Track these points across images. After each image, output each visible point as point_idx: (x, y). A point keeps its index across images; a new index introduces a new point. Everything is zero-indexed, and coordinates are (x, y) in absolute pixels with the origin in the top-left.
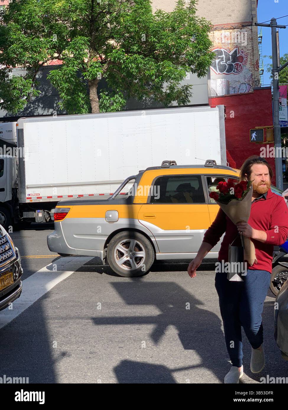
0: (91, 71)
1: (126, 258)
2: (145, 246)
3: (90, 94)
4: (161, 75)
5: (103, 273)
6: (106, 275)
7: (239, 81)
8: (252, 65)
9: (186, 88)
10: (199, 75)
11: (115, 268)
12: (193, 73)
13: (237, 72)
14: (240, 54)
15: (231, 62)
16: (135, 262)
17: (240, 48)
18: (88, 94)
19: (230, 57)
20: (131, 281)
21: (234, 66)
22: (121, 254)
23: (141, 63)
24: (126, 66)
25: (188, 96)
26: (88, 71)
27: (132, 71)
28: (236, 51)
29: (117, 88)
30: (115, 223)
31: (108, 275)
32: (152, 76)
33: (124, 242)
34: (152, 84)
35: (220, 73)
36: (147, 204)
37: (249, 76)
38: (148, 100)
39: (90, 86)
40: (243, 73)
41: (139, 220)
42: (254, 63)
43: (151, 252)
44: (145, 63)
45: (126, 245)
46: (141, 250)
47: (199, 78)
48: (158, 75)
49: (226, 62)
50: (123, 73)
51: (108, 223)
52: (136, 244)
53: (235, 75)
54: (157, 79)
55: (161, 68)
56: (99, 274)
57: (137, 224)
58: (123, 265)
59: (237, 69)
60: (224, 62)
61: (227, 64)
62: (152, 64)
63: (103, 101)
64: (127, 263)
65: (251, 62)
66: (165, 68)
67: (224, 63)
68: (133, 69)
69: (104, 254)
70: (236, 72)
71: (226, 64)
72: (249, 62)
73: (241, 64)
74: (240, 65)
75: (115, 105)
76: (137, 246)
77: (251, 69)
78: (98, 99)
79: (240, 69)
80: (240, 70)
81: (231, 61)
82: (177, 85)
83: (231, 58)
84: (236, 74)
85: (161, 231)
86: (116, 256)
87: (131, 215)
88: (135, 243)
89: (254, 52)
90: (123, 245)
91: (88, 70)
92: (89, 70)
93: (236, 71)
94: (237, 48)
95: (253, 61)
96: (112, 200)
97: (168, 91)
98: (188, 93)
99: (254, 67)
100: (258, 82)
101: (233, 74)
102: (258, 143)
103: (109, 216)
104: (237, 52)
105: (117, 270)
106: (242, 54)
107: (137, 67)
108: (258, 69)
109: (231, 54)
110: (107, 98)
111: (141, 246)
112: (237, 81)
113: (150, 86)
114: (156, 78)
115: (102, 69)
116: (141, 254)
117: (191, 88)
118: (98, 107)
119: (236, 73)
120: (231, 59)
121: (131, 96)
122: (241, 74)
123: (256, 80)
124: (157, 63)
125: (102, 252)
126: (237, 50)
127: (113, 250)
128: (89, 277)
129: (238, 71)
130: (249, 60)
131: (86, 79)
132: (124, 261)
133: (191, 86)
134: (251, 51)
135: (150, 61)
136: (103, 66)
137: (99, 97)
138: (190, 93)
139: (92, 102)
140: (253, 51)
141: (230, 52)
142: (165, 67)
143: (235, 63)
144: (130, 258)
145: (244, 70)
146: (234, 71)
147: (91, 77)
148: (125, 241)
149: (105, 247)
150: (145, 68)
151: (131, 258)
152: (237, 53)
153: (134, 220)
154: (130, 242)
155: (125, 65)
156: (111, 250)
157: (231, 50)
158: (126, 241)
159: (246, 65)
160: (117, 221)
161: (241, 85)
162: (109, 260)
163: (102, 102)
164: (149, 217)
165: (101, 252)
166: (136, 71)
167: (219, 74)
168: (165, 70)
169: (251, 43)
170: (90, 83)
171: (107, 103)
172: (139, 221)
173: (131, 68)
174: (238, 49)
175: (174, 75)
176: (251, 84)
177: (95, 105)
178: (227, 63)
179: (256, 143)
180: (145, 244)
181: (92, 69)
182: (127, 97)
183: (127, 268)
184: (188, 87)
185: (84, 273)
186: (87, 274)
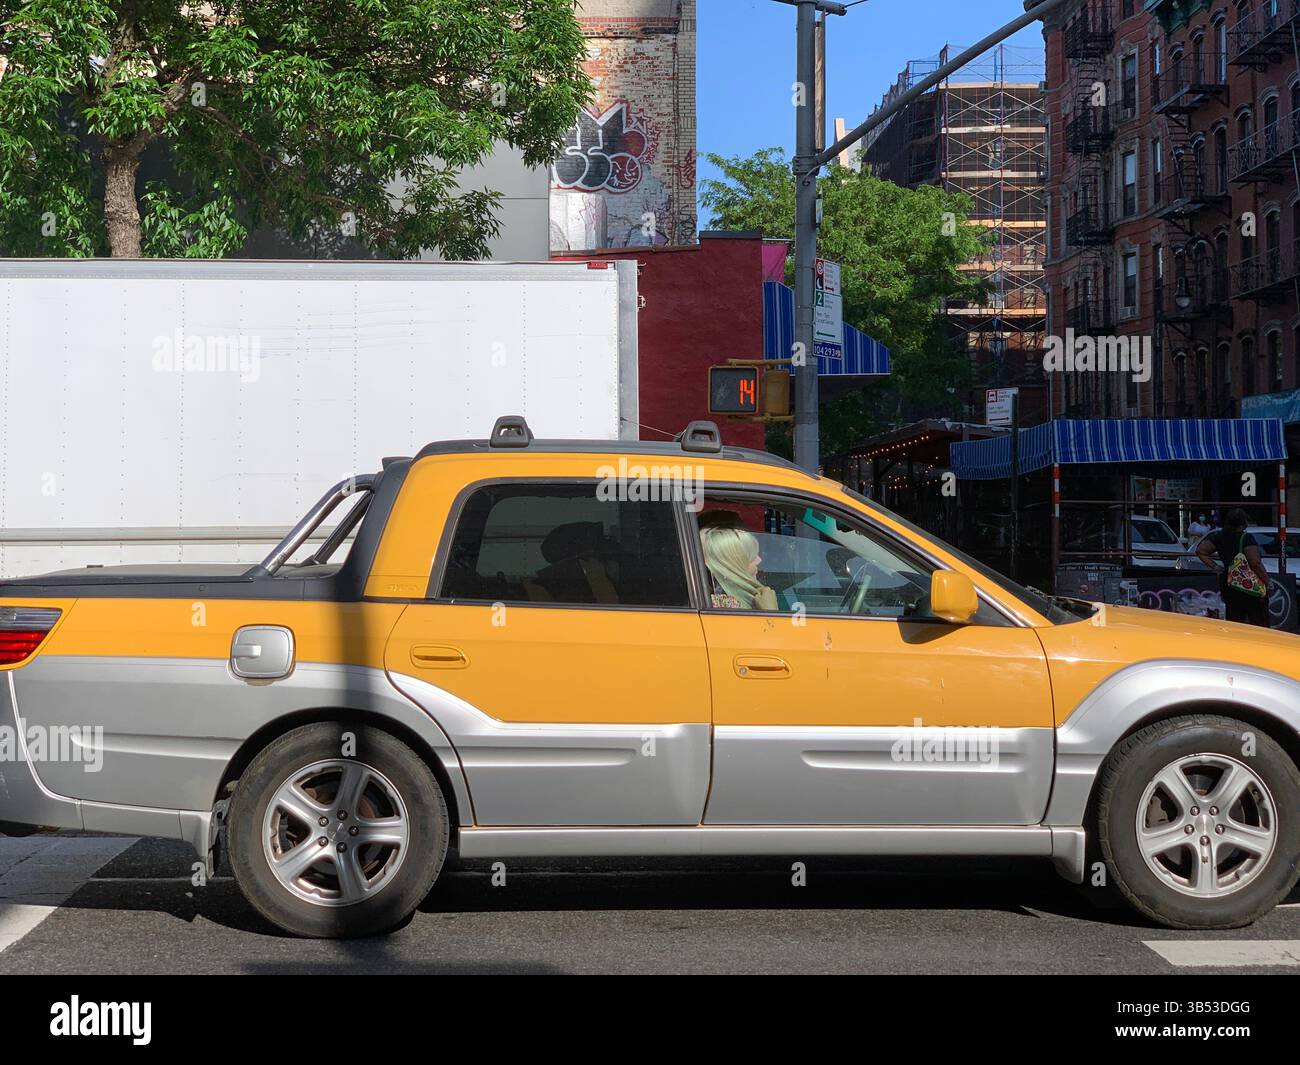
0: (119, 105)
1: (318, 847)
2: (413, 795)
3: (108, 193)
4: (395, 140)
5: (199, 916)
6: (215, 926)
7: (625, 219)
8: (673, 166)
9: (479, 202)
10: (530, 158)
11: (264, 894)
12: (514, 145)
13: (619, 187)
14: (632, 126)
15: (601, 151)
16: (358, 869)
17: (632, 105)
18: (97, 195)
19: (600, 132)
20: (342, 957)
21: (611, 166)
22: (294, 831)
23: (319, 89)
24: (257, 96)
25: (485, 233)
26: (106, 104)
27: (282, 115)
28: (618, 115)
29: (213, 179)
30: (276, 683)
31: (224, 927)
32: (361, 140)
33: (311, 773)
34: (343, 183)
35: (562, 185)
36: (427, 601)
37: (660, 201)
38: (326, 240)
39: (107, 162)
40: (641, 192)
41: (390, 673)
42: (679, 162)
43: (439, 821)
44: (337, 88)
45: (323, 786)
46: (387, 809)
47: (531, 167)
48: (384, 138)
49: (584, 150)
50: (241, 124)
51: (242, 682)
52: (370, 783)
53: (615, 196)
54: (379, 153)
55: (395, 113)
56: (176, 919)
57: (379, 693)
58: (302, 882)
59: (621, 176)
60: (579, 147)
61: (587, 155)
62: (363, 94)
63: (156, 224)
64: (320, 874)
65: (669, 157)
66: (412, 112)
67: (577, 151)
68: (284, 109)
69: (212, 828)
70: (616, 187)
71: (585, 157)
72: (661, 157)
73: (635, 159)
74: (633, 164)
75: (202, 243)
76: (374, 791)
77: (667, 179)
78: (136, 216)
79: (632, 177)
80: (631, 181)
81: (601, 148)
82: (445, 187)
83: (600, 135)
84: (618, 193)
85: (490, 727)
86: (273, 837)
87: (354, 651)
88: (364, 778)
89: (681, 123)
90: (304, 787)
91: (105, 99)
92: (109, 101)
93: (616, 182)
94: (624, 105)
95: (676, 154)
96: (262, 579)
97: (411, 209)
98: (486, 222)
99: (677, 175)
100: (692, 226)
101: (605, 192)
102: (737, 417)
103: (251, 650)
104: (624, 118)
105: (272, 906)
106: (641, 127)
107: (304, 104)
108: (692, 182)
109: (601, 122)
110: (174, 213)
111: (393, 791)
112: (620, 219)
113: (337, 190)
114: (373, 148)
115: (163, 101)
116: (392, 831)
117: (497, 205)
118: (137, 246)
119: (619, 190)
120: (601, 139)
121: (263, 218)
122: (633, 194)
123: (685, 218)
124: (382, 96)
125: (206, 817)
126: (624, 110)
127: (258, 808)
128: (131, 936)
129: (624, 184)
130: (662, 148)
131: (95, 135)
132: (308, 862)
133: (496, 195)
134: (671, 118)
135: (353, 84)
136: (166, 89)
137: (143, 208)
138: (493, 222)
139: (112, 226)
140: (676, 120)
141: (600, 115)
142: (411, 108)
143: (615, 156)
144: (338, 850)
145: (646, 182)
146: (610, 183)
147: (115, 127)
148: (316, 767)
149: (222, 794)
150: (331, 109)
151: (341, 848)
152: (622, 122)
153: (366, 675)
154: (341, 773)
155: (254, 92)
156: (251, 811)
157: (602, 109)
158: (323, 769)
159: (651, 166)
160: (288, 675)
161: (633, 231)
162: (235, 857)
163: (153, 227)
164: (435, 662)
165: (199, 821)
166: (297, 117)
167: (559, 187)
168: (415, 119)
169: (671, 92)
170: (108, 152)
171: (169, 234)
172: (388, 676)
173: (277, 106)
174: (628, 107)
175: (450, 139)
176: (666, 232)
177: (125, 236)
178: (589, 153)
179: (730, 417)
180: (412, 784)
181: (121, 96)
182: (249, 216)
183: (321, 894)
184: (486, 197)
185: (102, 913)
186: (119, 919)
